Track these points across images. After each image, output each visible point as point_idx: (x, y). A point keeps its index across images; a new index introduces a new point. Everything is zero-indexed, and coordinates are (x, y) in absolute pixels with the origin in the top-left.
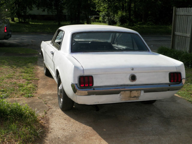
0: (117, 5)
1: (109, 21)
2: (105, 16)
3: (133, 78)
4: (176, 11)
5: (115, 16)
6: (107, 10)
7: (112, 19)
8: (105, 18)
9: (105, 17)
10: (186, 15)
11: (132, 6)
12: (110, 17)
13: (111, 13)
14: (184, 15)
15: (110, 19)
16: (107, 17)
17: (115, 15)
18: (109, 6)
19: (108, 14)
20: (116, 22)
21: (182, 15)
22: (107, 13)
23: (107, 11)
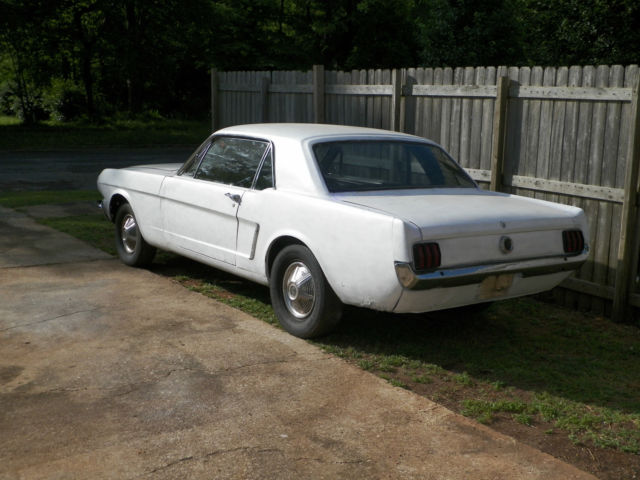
0: (47, 61)
1: (25, 110)
2: (9, 94)
3: (507, 245)
4: (218, 80)
5: (44, 94)
6: (15, 76)
7: (35, 104)
8: (12, 101)
9: (11, 98)
10: (246, 92)
11: (94, 65)
12: (26, 96)
13: (28, 86)
14: (241, 92)
15: (28, 103)
16: (17, 99)
17: (41, 93)
18: (20, 63)
19: (20, 87)
20: (49, 113)
21: (237, 91)
22: (15, 85)
23: (17, 80)
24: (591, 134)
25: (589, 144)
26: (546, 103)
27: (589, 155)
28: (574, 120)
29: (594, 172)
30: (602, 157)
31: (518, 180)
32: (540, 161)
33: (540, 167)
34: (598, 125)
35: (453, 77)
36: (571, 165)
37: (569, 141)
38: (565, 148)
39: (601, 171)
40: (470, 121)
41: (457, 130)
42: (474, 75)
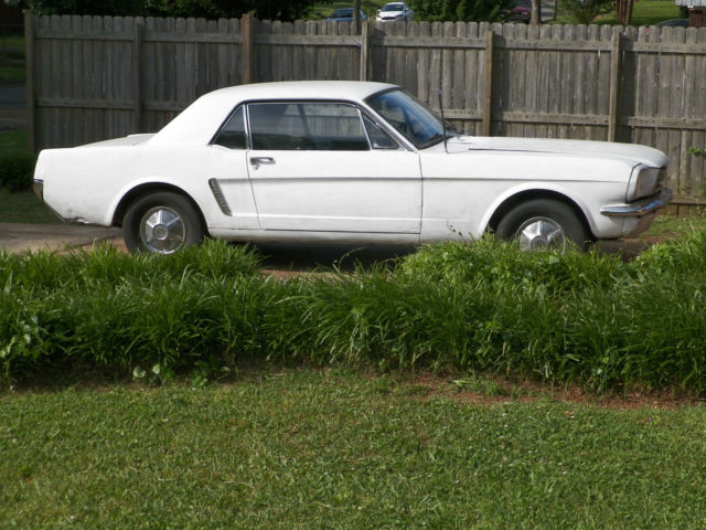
24: (573, 77)
25: (572, 84)
26: (532, 53)
27: (573, 91)
28: (558, 66)
29: (579, 105)
30: (584, 92)
31: (507, 116)
32: (528, 98)
33: (528, 103)
34: (580, 68)
35: (431, 30)
36: (558, 100)
37: (555, 81)
38: (551, 87)
39: (584, 102)
40: (452, 70)
41: (438, 76)
42: (455, 29)
